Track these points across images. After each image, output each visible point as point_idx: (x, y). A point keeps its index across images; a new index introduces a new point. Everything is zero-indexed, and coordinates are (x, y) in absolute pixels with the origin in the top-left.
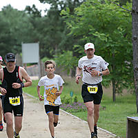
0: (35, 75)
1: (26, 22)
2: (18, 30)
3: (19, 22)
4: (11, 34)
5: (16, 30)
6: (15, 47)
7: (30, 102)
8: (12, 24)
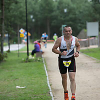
0: (95, 44)
1: (87, 7)
2: (82, 12)
3: (82, 7)
4: (77, 16)
5: (80, 12)
6: (80, 24)
7: (95, 63)
8: (77, 8)
